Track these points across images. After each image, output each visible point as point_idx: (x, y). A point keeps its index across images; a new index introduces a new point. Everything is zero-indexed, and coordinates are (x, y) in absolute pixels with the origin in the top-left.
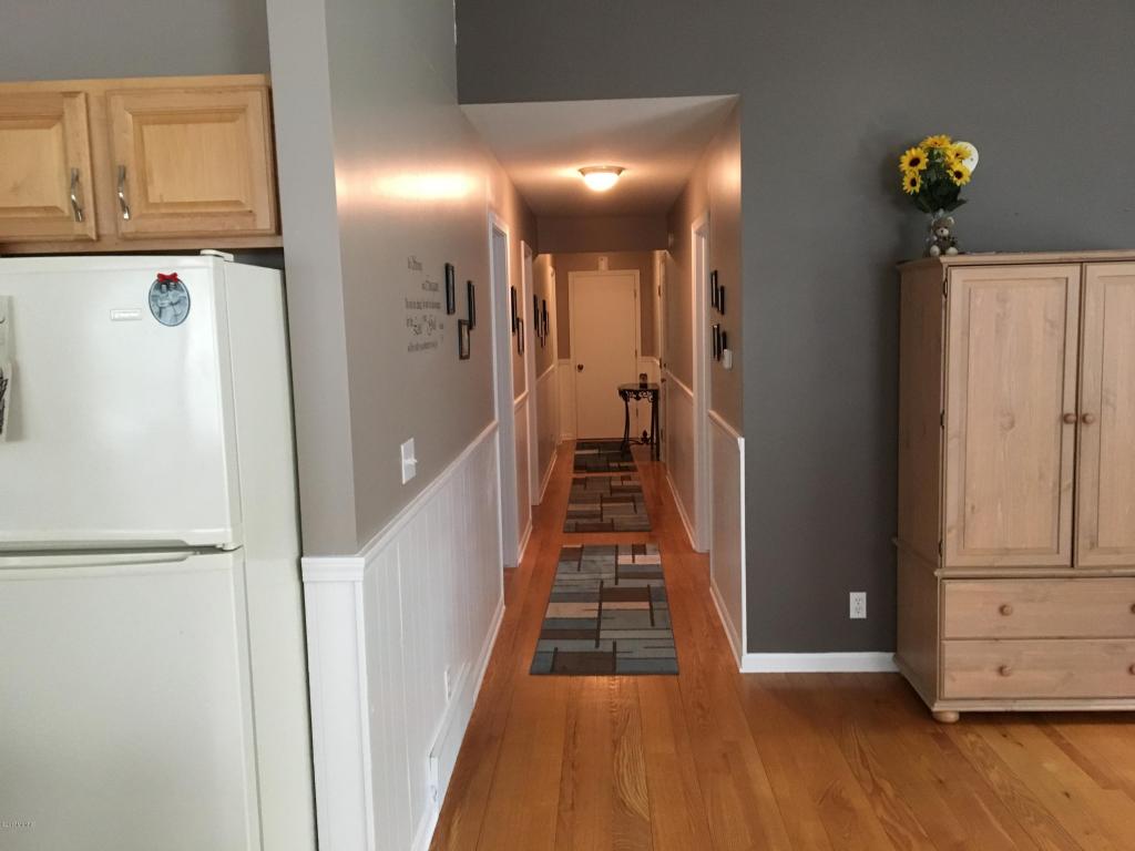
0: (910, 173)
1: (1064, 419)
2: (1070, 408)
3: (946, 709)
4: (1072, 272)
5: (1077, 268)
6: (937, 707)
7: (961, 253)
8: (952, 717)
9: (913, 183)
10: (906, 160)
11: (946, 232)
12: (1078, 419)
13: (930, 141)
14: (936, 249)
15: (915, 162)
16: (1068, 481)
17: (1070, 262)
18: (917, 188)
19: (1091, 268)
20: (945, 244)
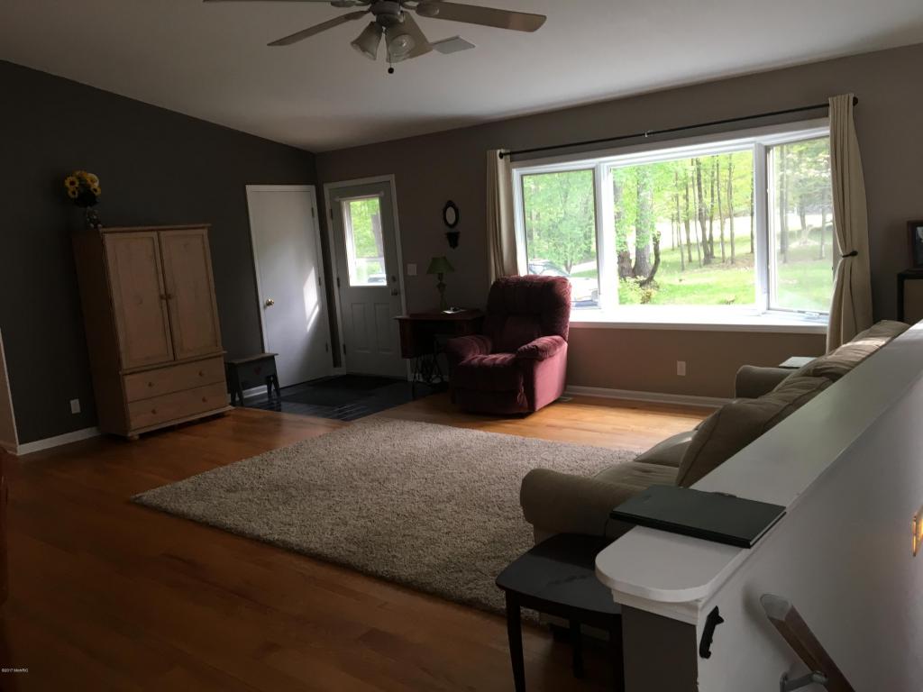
0: (71, 188)
1: (161, 297)
2: (163, 292)
3: (133, 434)
4: (154, 234)
5: (155, 233)
6: (129, 435)
7: (104, 227)
8: (137, 437)
9: (74, 193)
10: (67, 183)
11: (95, 217)
12: (166, 297)
13: (78, 173)
14: (92, 225)
15: (72, 183)
16: (167, 324)
17: (152, 230)
18: (77, 196)
19: (162, 233)
20: (96, 222)
